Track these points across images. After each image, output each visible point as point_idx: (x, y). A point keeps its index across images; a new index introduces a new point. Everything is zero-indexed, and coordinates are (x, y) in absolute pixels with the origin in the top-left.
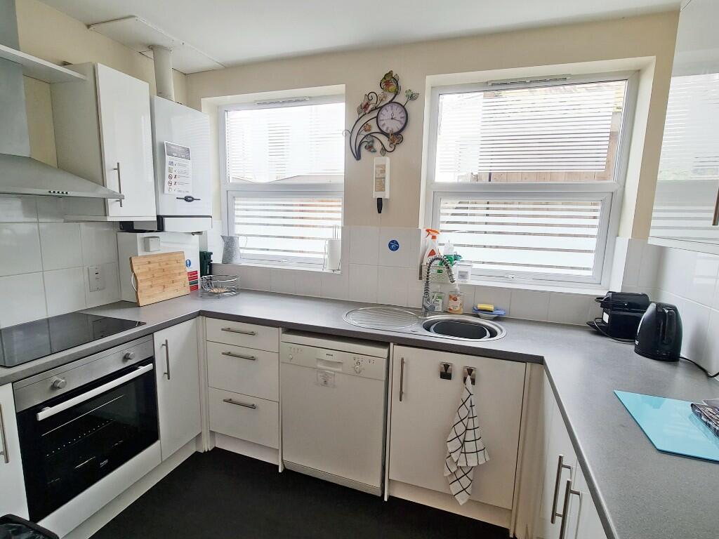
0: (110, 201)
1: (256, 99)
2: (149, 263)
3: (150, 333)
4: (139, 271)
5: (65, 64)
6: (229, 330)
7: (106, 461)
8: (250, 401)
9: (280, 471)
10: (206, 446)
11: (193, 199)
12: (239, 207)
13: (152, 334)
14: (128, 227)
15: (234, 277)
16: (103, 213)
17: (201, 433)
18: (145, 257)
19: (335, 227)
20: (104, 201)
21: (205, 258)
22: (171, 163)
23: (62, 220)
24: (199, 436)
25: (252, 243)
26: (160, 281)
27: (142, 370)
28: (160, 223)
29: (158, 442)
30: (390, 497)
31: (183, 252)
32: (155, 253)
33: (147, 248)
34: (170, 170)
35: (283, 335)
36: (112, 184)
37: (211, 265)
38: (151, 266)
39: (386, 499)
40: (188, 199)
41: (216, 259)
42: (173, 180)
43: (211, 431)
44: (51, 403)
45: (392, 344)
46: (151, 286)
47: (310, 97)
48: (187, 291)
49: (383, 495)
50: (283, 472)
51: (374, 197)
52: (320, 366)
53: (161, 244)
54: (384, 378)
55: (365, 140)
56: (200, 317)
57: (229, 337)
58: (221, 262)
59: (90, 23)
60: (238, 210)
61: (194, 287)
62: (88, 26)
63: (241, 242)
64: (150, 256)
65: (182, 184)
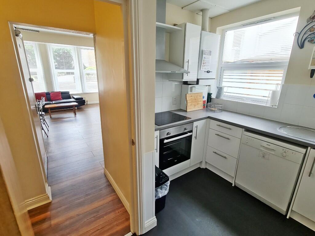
0: (184, 74)
1: (243, 24)
2: (191, 96)
3: (192, 122)
4: (189, 99)
5: (175, 25)
6: (219, 126)
7: (176, 160)
8: (225, 155)
9: (233, 185)
10: (203, 166)
11: (210, 72)
12: (225, 74)
13: (193, 122)
14: (186, 83)
15: (220, 105)
16: (182, 78)
17: (202, 161)
18: (190, 94)
19: (278, 84)
20: (183, 74)
21: (209, 95)
22: (205, 58)
23: (168, 80)
24: (201, 162)
25: (230, 90)
26: (194, 103)
27: (189, 134)
28: (197, 82)
29: (190, 160)
30: (290, 218)
31: (202, 93)
32: (193, 93)
33: (191, 91)
34: (204, 60)
35: (245, 132)
36: (186, 67)
37: (211, 98)
38: (192, 97)
39: (288, 217)
40: (208, 72)
41: (213, 96)
42: (204, 65)
43: (206, 162)
44: (167, 138)
45: (309, 148)
46: (191, 105)
47: (274, 17)
48: (202, 108)
49: (286, 215)
50: (234, 186)
51: (309, 69)
52: (262, 149)
53: (196, 90)
54: (300, 162)
55: (309, 36)
56: (208, 119)
57: (218, 128)
58: (215, 98)
59: (182, 7)
60: (225, 75)
61: (204, 107)
62: (182, 8)
63: (225, 90)
64: (192, 94)
65: (207, 66)
